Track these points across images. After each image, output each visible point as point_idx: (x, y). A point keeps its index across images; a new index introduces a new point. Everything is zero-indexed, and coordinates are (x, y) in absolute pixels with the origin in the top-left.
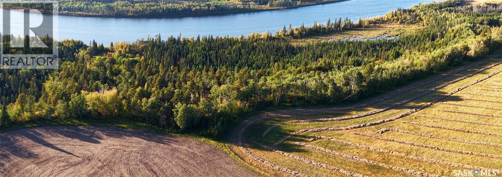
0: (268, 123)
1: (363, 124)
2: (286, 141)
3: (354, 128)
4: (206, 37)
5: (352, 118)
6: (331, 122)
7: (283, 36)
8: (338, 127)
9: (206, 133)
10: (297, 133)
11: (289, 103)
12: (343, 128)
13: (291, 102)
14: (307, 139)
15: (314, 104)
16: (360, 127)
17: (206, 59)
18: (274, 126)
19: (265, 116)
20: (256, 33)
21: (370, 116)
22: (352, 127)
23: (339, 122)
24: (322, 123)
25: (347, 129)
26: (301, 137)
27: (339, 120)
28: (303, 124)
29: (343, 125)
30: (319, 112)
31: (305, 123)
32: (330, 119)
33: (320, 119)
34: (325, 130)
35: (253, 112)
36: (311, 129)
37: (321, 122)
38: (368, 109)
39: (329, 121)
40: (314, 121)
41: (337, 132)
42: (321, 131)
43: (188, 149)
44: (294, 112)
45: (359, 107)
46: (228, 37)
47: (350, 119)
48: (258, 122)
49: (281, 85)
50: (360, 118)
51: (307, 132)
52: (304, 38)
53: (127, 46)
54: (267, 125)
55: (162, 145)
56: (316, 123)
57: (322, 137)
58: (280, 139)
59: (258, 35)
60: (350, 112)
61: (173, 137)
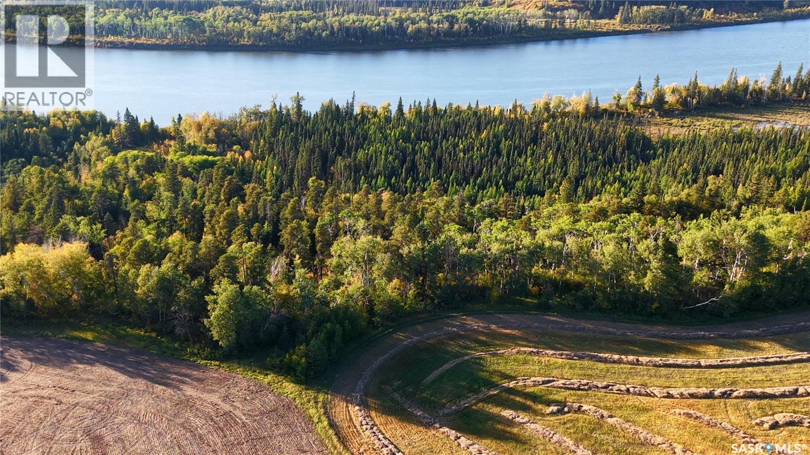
0: (453, 347)
1: (723, 390)
2: (480, 404)
3: (692, 396)
4: (420, 103)
5: (699, 366)
6: (630, 366)
7: (631, 108)
8: (644, 385)
9: (281, 361)
10: (520, 384)
11: (534, 296)
12: (656, 391)
13: (539, 295)
14: (540, 406)
15: (600, 309)
16: (710, 396)
17: (403, 162)
18: (466, 358)
19: (455, 326)
20: (554, 97)
21: (756, 368)
22: (684, 393)
23: (653, 371)
24: (601, 366)
25: (669, 396)
26: (526, 399)
27: (655, 366)
28: (548, 361)
29: (661, 381)
30: (609, 333)
31: (553, 360)
32: (631, 358)
33: (601, 355)
34: (602, 388)
35: (429, 312)
36: (563, 379)
37: (600, 361)
38: (759, 344)
39: (624, 363)
40: (581, 358)
41: (633, 400)
42: (590, 388)
43: (219, 402)
44: (536, 324)
45: (735, 334)
46: (477, 104)
47: (692, 366)
48: (428, 341)
49: (514, 247)
50: (724, 370)
51: (549, 385)
52: (691, 115)
53: (213, 123)
54: (448, 352)
55: (161, 387)
56: (586, 363)
57: (585, 407)
58: (469, 395)
59: (561, 102)
60: (699, 345)
61: (198, 367)
